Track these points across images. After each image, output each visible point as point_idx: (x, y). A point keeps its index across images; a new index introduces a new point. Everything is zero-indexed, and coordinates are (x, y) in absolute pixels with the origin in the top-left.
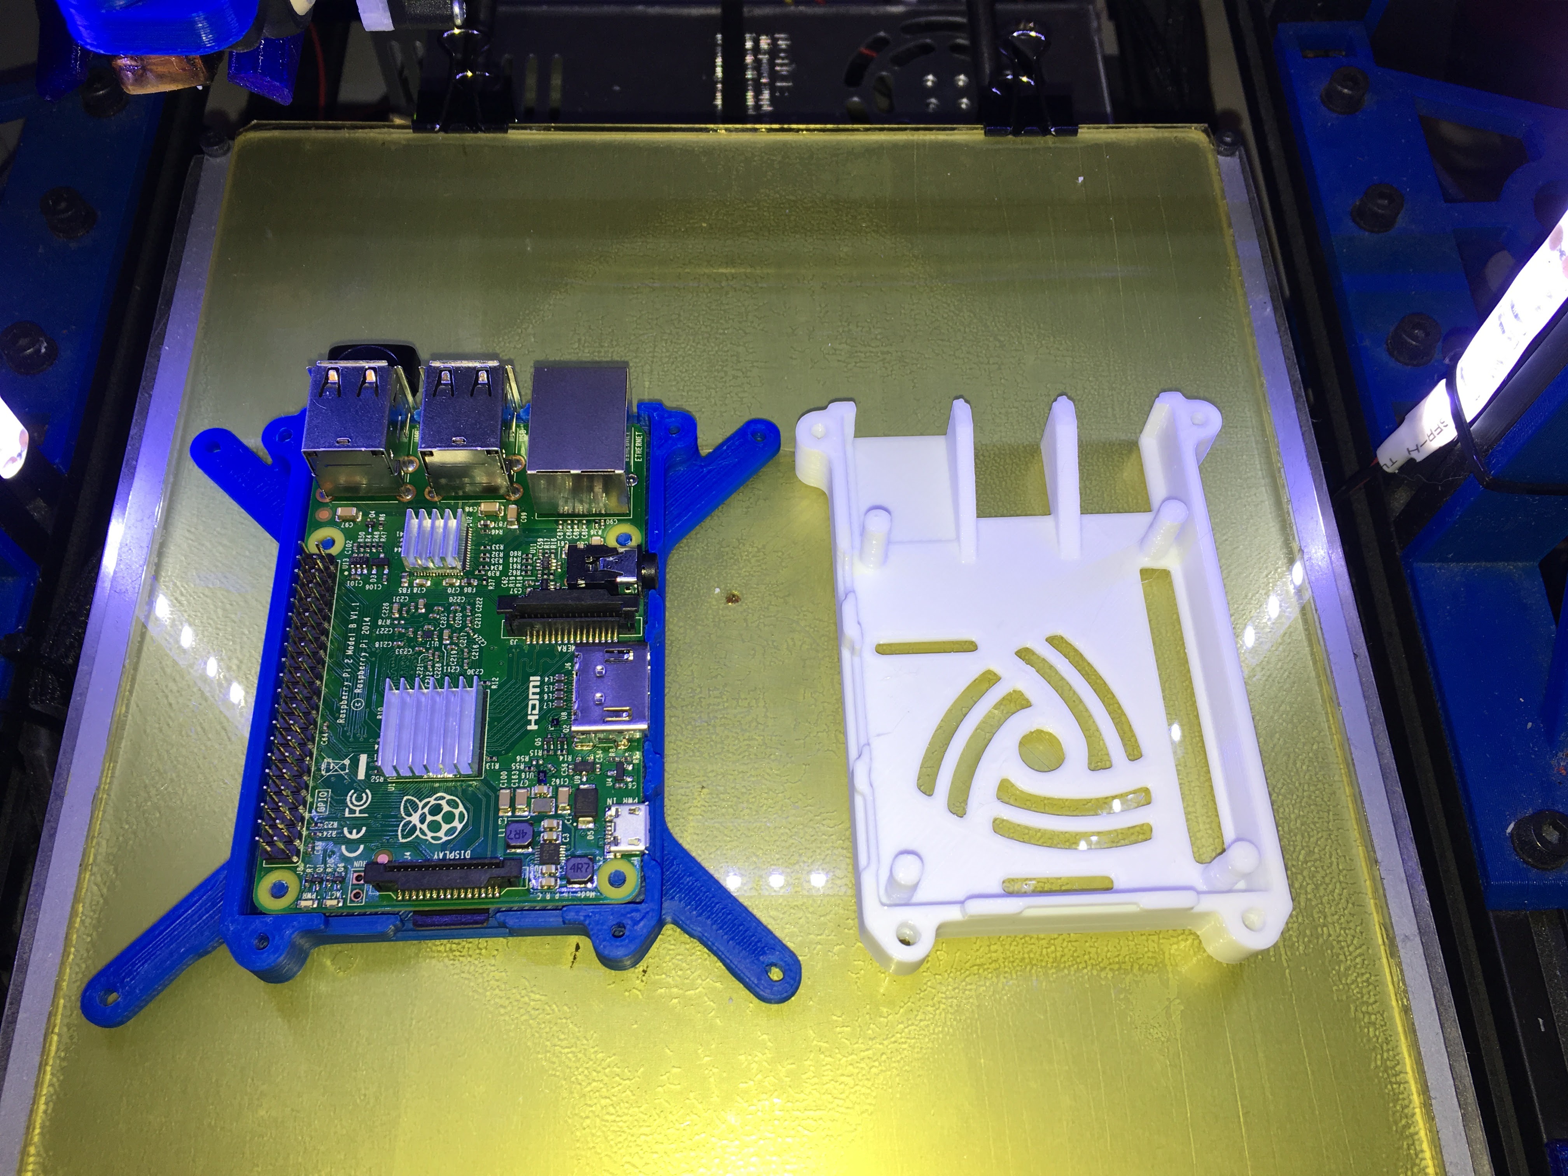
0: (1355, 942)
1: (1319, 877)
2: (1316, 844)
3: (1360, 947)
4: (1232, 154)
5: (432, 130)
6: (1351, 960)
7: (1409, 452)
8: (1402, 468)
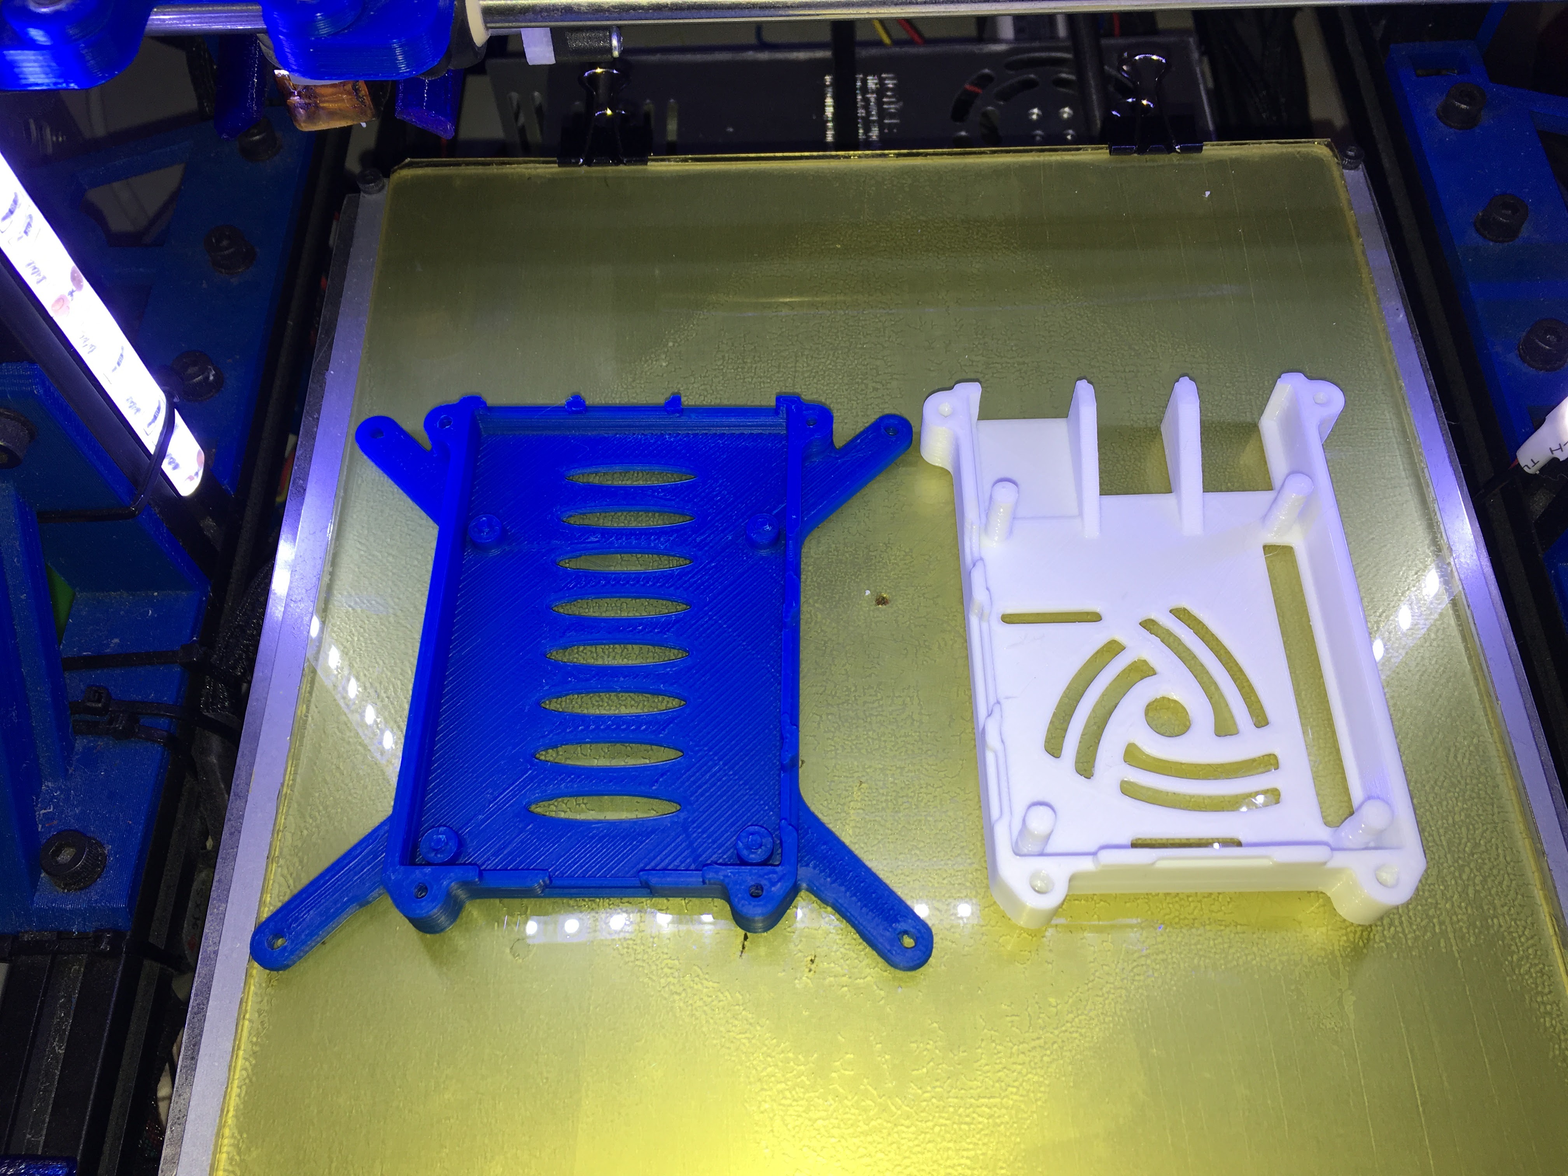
0: (1526, 933)
1: (1486, 868)
2: (1482, 836)
3: (1532, 937)
4: (1356, 168)
5: (576, 164)
6: (1523, 951)
7: (1552, 451)
8: (1542, 470)
